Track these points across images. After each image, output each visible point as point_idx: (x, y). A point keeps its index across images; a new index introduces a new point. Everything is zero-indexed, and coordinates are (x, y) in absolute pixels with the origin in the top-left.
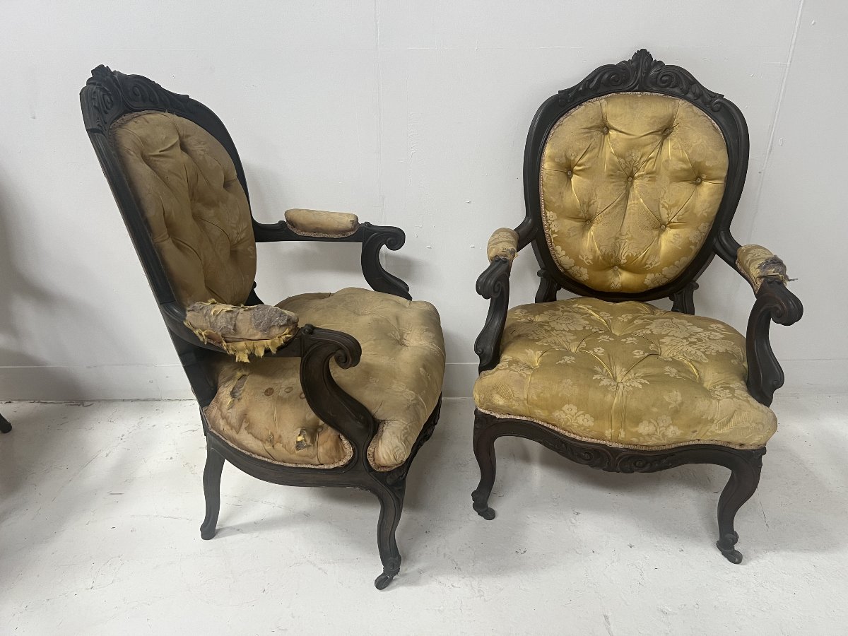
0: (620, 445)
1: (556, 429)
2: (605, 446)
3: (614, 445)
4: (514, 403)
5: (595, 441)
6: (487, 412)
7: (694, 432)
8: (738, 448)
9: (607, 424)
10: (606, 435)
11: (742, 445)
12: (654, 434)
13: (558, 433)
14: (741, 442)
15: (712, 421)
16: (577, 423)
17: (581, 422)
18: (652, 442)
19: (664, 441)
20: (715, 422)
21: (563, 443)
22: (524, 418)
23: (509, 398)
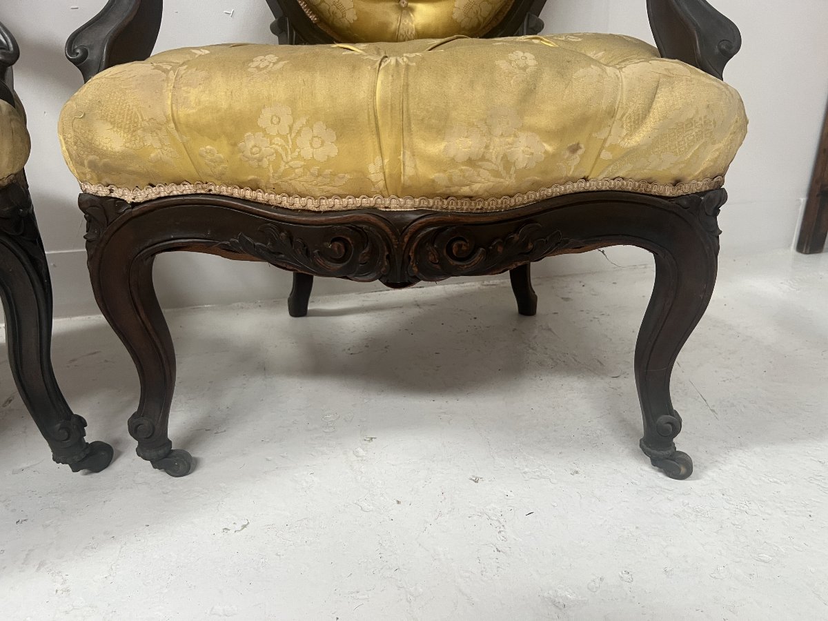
0: (410, 202)
1: (261, 196)
2: (373, 210)
3: (395, 205)
4: (150, 140)
5: (351, 202)
6: (103, 192)
7: (574, 149)
8: (669, 192)
9: (370, 143)
10: (373, 177)
11: (677, 182)
12: (483, 158)
13: (267, 205)
14: (675, 172)
15: (611, 113)
16: (299, 157)
17: (307, 152)
18: (482, 182)
19: (509, 182)
20: (618, 116)
21: (281, 229)
22: (188, 189)
23: (132, 128)
